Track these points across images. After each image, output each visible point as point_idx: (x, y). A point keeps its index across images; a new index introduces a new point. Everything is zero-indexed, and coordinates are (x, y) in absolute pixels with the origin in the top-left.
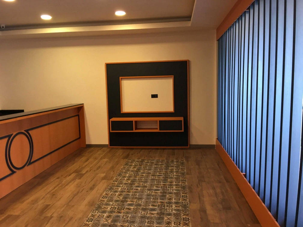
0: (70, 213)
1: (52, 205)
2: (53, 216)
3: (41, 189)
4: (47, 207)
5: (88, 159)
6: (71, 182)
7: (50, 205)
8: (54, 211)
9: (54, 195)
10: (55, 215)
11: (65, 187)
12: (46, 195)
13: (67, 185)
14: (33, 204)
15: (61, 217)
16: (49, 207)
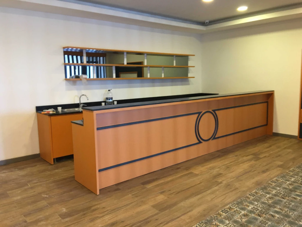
0: (237, 185)
1: (224, 174)
2: (222, 182)
3: (220, 161)
4: (219, 175)
5: (270, 146)
6: (246, 161)
7: (222, 174)
8: (225, 179)
9: (228, 168)
10: (224, 182)
11: (239, 164)
12: (223, 166)
13: (242, 163)
14: (210, 170)
15: (229, 185)
16: (222, 175)
